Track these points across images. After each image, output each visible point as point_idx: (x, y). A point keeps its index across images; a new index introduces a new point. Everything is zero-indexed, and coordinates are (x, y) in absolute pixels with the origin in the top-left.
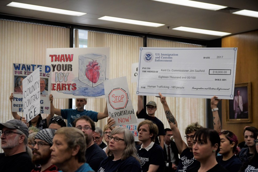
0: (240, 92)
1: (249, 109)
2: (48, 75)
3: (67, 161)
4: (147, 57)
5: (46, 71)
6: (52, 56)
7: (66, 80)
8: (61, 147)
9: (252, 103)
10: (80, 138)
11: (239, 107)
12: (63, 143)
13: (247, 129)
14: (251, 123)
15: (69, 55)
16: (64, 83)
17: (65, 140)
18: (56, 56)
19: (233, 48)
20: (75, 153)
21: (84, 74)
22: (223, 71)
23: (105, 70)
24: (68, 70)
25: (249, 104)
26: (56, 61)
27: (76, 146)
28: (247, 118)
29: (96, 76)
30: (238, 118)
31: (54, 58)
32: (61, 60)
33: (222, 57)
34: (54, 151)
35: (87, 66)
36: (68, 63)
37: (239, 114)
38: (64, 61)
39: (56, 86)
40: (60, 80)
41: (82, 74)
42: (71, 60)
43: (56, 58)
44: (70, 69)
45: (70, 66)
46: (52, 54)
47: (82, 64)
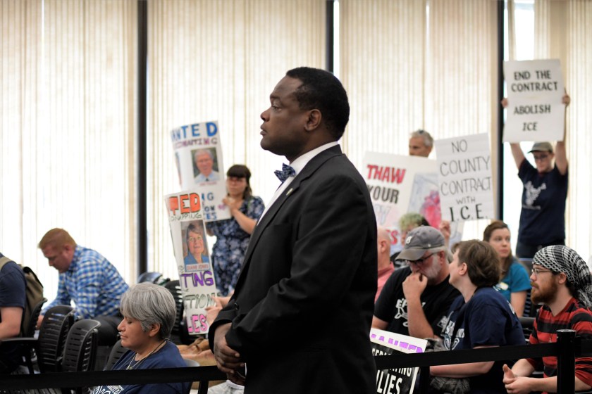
2: (214, 141)
5: (210, 134)
15: (399, 170)
18: (376, 167)
24: (391, 201)
31: (374, 171)
32: (384, 177)
36: (394, 186)
38: (388, 180)
42: (399, 181)
43: (377, 172)
44: (394, 199)
45: (395, 193)
46: (372, 163)
47: (417, 193)
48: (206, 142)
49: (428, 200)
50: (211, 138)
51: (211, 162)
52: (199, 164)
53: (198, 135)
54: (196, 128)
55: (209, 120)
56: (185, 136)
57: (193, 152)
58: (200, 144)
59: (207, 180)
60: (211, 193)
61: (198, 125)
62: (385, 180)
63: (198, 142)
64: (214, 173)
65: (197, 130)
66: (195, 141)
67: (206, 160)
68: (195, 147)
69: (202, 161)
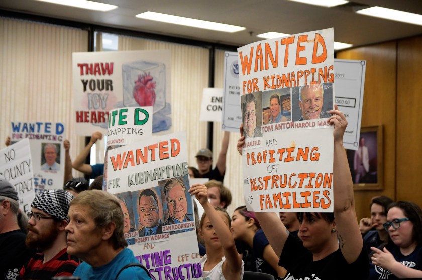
0: (365, 141)
1: (379, 168)
2: (60, 138)
3: (94, 248)
4: (235, 69)
5: (58, 132)
6: (81, 66)
7: (104, 105)
8: (85, 227)
9: (384, 158)
10: (114, 210)
11: (362, 164)
12: (88, 219)
13: (375, 201)
14: (381, 191)
15: (107, 64)
16: (101, 110)
17: (90, 215)
18: (87, 65)
19: (360, 61)
20: (107, 235)
21: (132, 96)
22: (344, 100)
23: (163, 89)
24: (107, 89)
25: (379, 160)
26: (87, 73)
27: (110, 224)
28: (375, 181)
29: (150, 99)
30: (361, 182)
31: (85, 68)
32: (96, 71)
33: (342, 76)
34: (73, 233)
35: (135, 83)
36: (106, 77)
37: (363, 175)
38: (100, 74)
39: (90, 115)
40: (96, 106)
41: (129, 96)
42: (110, 72)
43: (88, 69)
44: (109, 87)
45: (109, 82)
46: (82, 62)
47: (127, 79)
48: (54, 138)
49: (138, 83)
50: (58, 136)
51: (55, 155)
52: (46, 155)
53: (49, 132)
54: (48, 126)
55: (60, 122)
56: (38, 131)
57: (44, 145)
58: (50, 139)
59: (50, 169)
60: (51, 180)
61: (50, 124)
62: (97, 73)
63: (48, 137)
64: (56, 164)
65: (49, 128)
66: (46, 136)
67: (52, 153)
68: (45, 141)
69: (49, 153)
